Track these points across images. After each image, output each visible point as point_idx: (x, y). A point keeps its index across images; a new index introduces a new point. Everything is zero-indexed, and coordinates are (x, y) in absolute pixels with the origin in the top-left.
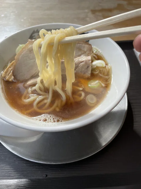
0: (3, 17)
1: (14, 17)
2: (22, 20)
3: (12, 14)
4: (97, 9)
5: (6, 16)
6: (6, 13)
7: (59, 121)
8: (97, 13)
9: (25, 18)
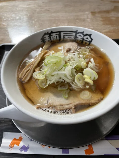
0: (18, 19)
1: (27, 19)
2: (33, 22)
3: (25, 16)
4: (96, 10)
5: (20, 19)
6: (20, 15)
7: (69, 113)
8: (97, 15)
9: (36, 20)
